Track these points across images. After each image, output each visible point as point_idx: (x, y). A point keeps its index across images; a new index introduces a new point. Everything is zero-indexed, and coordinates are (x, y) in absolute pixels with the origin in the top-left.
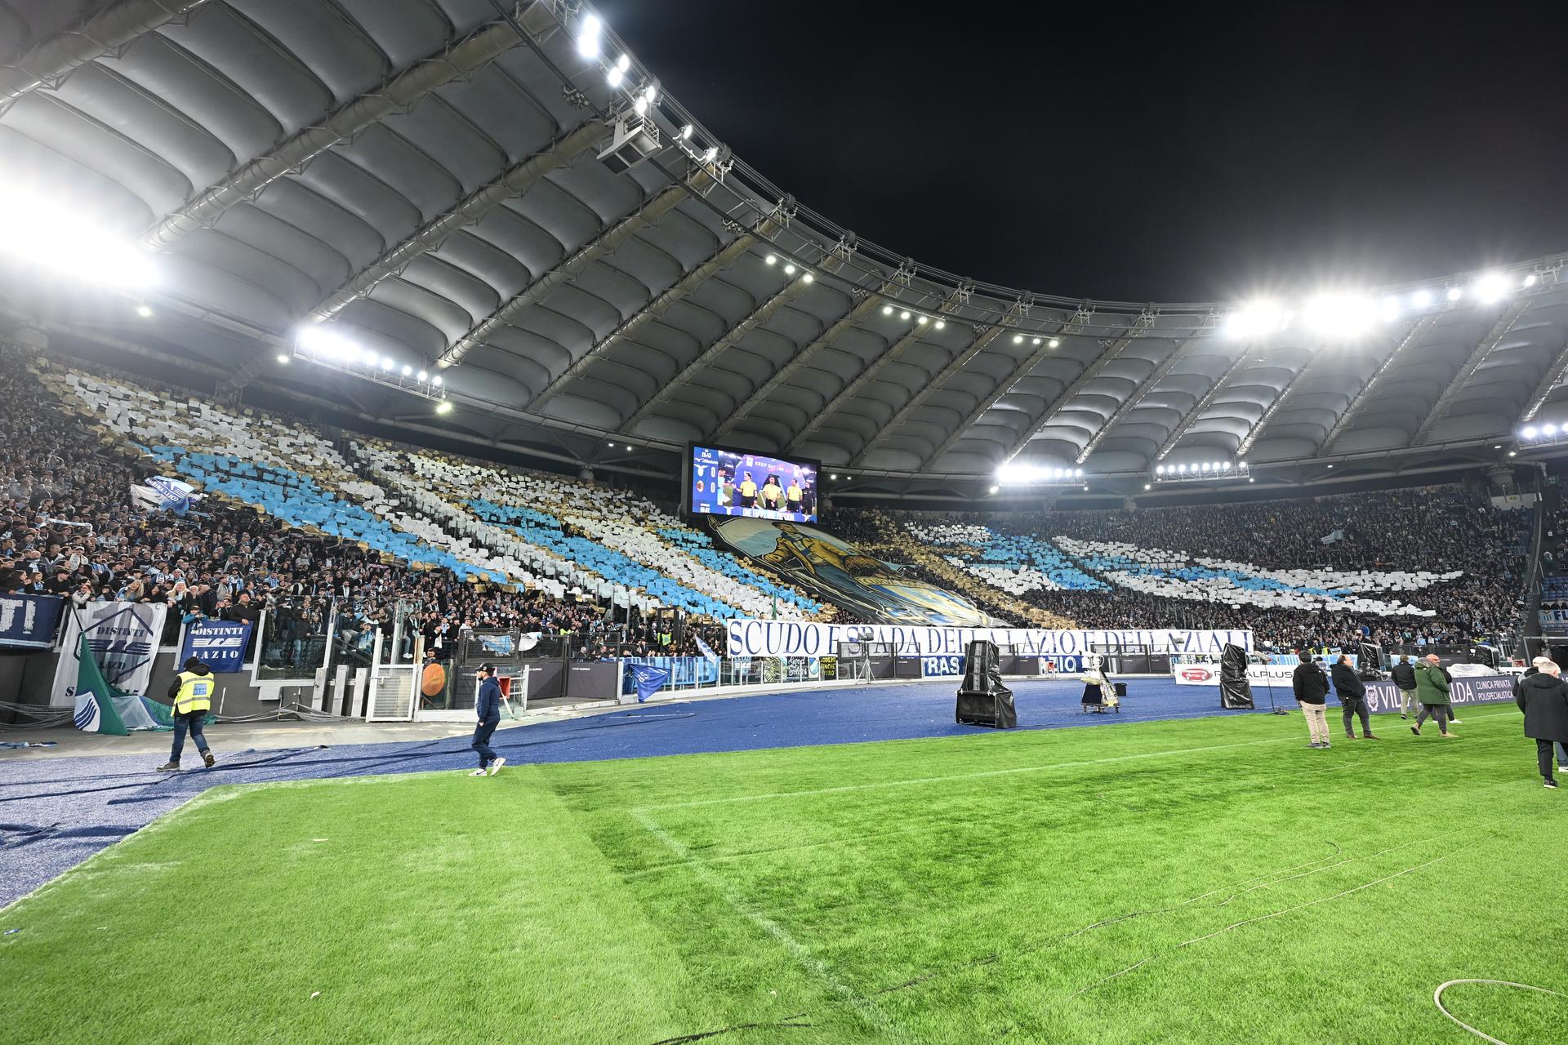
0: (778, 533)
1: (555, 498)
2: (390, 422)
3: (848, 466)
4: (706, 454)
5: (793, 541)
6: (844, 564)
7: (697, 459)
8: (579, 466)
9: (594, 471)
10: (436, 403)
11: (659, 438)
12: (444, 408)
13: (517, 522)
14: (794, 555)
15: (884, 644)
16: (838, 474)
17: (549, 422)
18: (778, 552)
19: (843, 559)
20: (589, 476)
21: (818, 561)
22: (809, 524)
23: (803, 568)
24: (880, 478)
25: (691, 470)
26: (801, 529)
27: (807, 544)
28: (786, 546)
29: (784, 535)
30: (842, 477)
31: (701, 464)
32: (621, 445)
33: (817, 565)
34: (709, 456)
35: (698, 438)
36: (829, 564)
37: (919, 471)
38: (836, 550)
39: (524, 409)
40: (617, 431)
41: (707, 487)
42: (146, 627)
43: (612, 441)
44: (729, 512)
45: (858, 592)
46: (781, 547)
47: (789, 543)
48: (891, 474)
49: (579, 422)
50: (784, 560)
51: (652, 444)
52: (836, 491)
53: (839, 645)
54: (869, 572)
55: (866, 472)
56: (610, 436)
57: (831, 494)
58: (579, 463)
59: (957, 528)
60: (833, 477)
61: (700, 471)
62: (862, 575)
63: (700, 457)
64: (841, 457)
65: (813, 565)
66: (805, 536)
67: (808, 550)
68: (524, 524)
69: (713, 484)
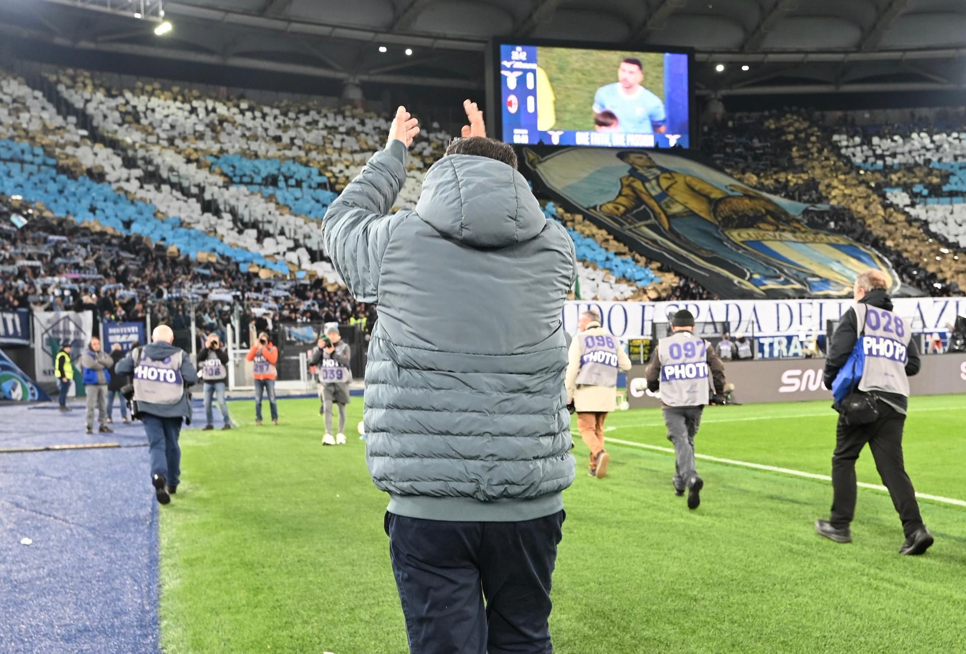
0: (623, 168)
1: (315, 136)
2: (91, 46)
3: (741, 50)
4: (519, 53)
5: (644, 180)
6: (715, 212)
7: (505, 63)
8: (341, 80)
9: (363, 86)
10: (154, 24)
11: (450, 32)
12: (164, 29)
13: (272, 181)
14: (642, 202)
15: (714, 323)
16: (727, 64)
17: (295, 27)
18: (622, 200)
19: (714, 204)
20: (355, 94)
21: (676, 209)
22: (676, 151)
23: (652, 221)
24: (797, 65)
25: (499, 80)
26: (660, 160)
27: (665, 183)
28: (633, 190)
29: (633, 172)
30: (733, 67)
31: (512, 69)
32: (396, 50)
33: (674, 216)
34: (523, 56)
35: (506, 26)
36: (691, 214)
37: (858, 49)
38: (707, 189)
39: (261, 12)
40: (390, 29)
41: (523, 103)
42: (79, 328)
43: (383, 45)
44: (555, 141)
45: (722, 254)
46: (626, 191)
47: (638, 185)
48: (813, 57)
49: (335, 21)
50: (628, 210)
51: (441, 43)
52: (730, 86)
53: (654, 326)
54: (748, 221)
55: (772, 57)
56: (382, 37)
57: (723, 92)
58: (341, 75)
59: (920, 139)
60: (720, 68)
61: (511, 81)
62: (738, 227)
63: (510, 60)
64: (731, 36)
65: (669, 217)
66: (664, 170)
67: (665, 194)
68: (282, 184)
69: (530, 99)
